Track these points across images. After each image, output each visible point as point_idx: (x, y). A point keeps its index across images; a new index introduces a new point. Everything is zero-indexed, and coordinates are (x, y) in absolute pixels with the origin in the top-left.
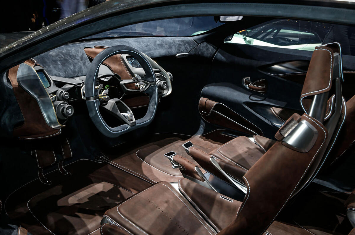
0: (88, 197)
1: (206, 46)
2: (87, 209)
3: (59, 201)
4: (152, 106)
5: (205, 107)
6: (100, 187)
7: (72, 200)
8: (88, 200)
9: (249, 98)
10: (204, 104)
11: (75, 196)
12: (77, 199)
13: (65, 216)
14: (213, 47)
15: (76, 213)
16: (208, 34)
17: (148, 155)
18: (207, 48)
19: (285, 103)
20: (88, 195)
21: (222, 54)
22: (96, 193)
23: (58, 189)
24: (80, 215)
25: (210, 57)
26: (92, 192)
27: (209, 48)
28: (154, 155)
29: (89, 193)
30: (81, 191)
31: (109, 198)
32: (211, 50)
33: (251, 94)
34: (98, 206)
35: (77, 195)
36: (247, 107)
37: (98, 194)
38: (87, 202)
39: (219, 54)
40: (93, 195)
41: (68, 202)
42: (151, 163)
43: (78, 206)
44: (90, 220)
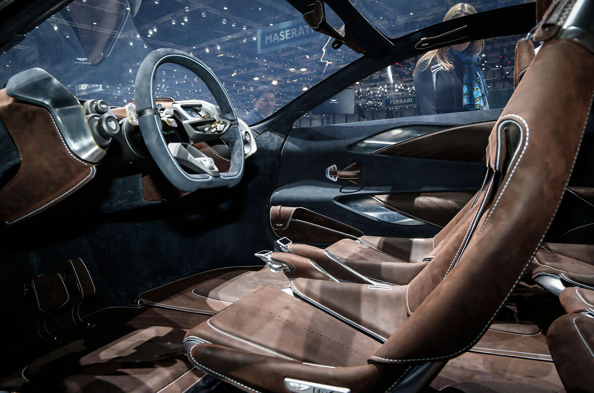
0: (135, 347)
1: (270, 135)
2: (138, 361)
3: (83, 358)
4: (238, 156)
5: (280, 218)
6: (150, 333)
7: (106, 354)
8: (135, 351)
9: (340, 191)
10: (279, 213)
11: (109, 349)
12: (116, 352)
13: (98, 377)
14: (280, 136)
15: (119, 370)
16: (270, 120)
17: (211, 290)
18: (272, 138)
19: (391, 188)
20: (134, 344)
21: (293, 142)
22: (146, 340)
23: (77, 345)
24: (127, 371)
25: (277, 148)
26: (138, 340)
27: (274, 137)
28: (221, 288)
29: (134, 342)
30: (119, 342)
31: (171, 342)
32: (277, 140)
33: (341, 186)
34: (157, 356)
35: (113, 347)
36: (339, 204)
37: (150, 341)
38: (134, 353)
39: (289, 143)
40: (142, 343)
41: (100, 359)
42: (221, 298)
43: (120, 361)
44: (149, 376)
